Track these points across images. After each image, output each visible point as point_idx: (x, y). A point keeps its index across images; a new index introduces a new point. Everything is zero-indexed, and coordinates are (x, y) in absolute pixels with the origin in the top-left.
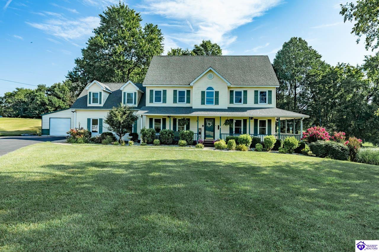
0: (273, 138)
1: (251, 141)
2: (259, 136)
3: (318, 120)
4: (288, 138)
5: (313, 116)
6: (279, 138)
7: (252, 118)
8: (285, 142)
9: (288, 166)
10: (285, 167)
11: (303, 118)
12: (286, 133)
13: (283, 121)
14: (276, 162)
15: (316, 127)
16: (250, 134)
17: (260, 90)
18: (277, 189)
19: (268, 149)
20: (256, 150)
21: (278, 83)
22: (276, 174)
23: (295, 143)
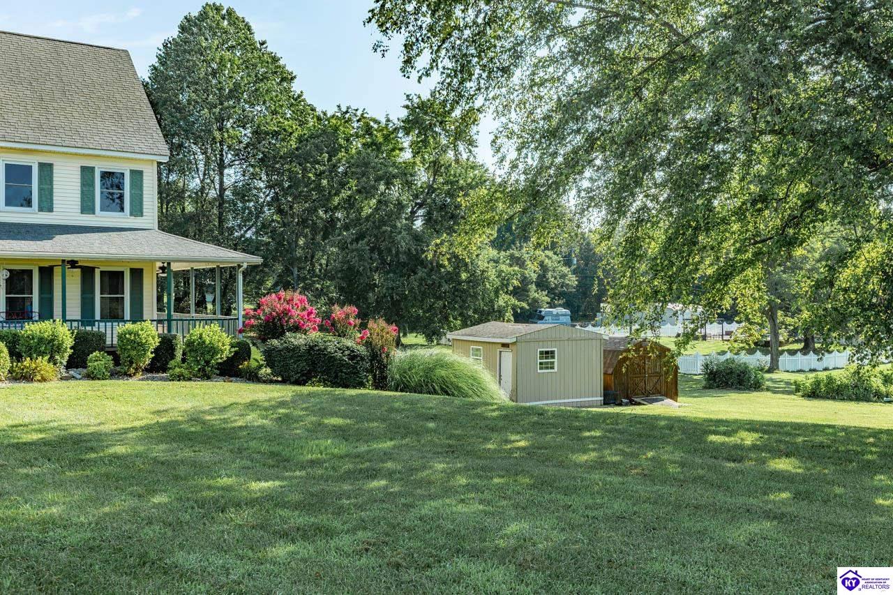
0: (150, 333)
1: (69, 346)
2: (100, 327)
3: (288, 271)
4: (198, 330)
5: (274, 259)
6: (169, 330)
7: (73, 264)
8: (190, 344)
9: (195, 419)
10: (187, 426)
11: (245, 265)
12: (193, 315)
13: (184, 275)
14: (158, 412)
15: (282, 293)
16: (65, 320)
17: (100, 167)
18: (157, 499)
19: (132, 370)
20: (91, 376)
21: (165, 149)
22: (160, 451)
23: (220, 344)
